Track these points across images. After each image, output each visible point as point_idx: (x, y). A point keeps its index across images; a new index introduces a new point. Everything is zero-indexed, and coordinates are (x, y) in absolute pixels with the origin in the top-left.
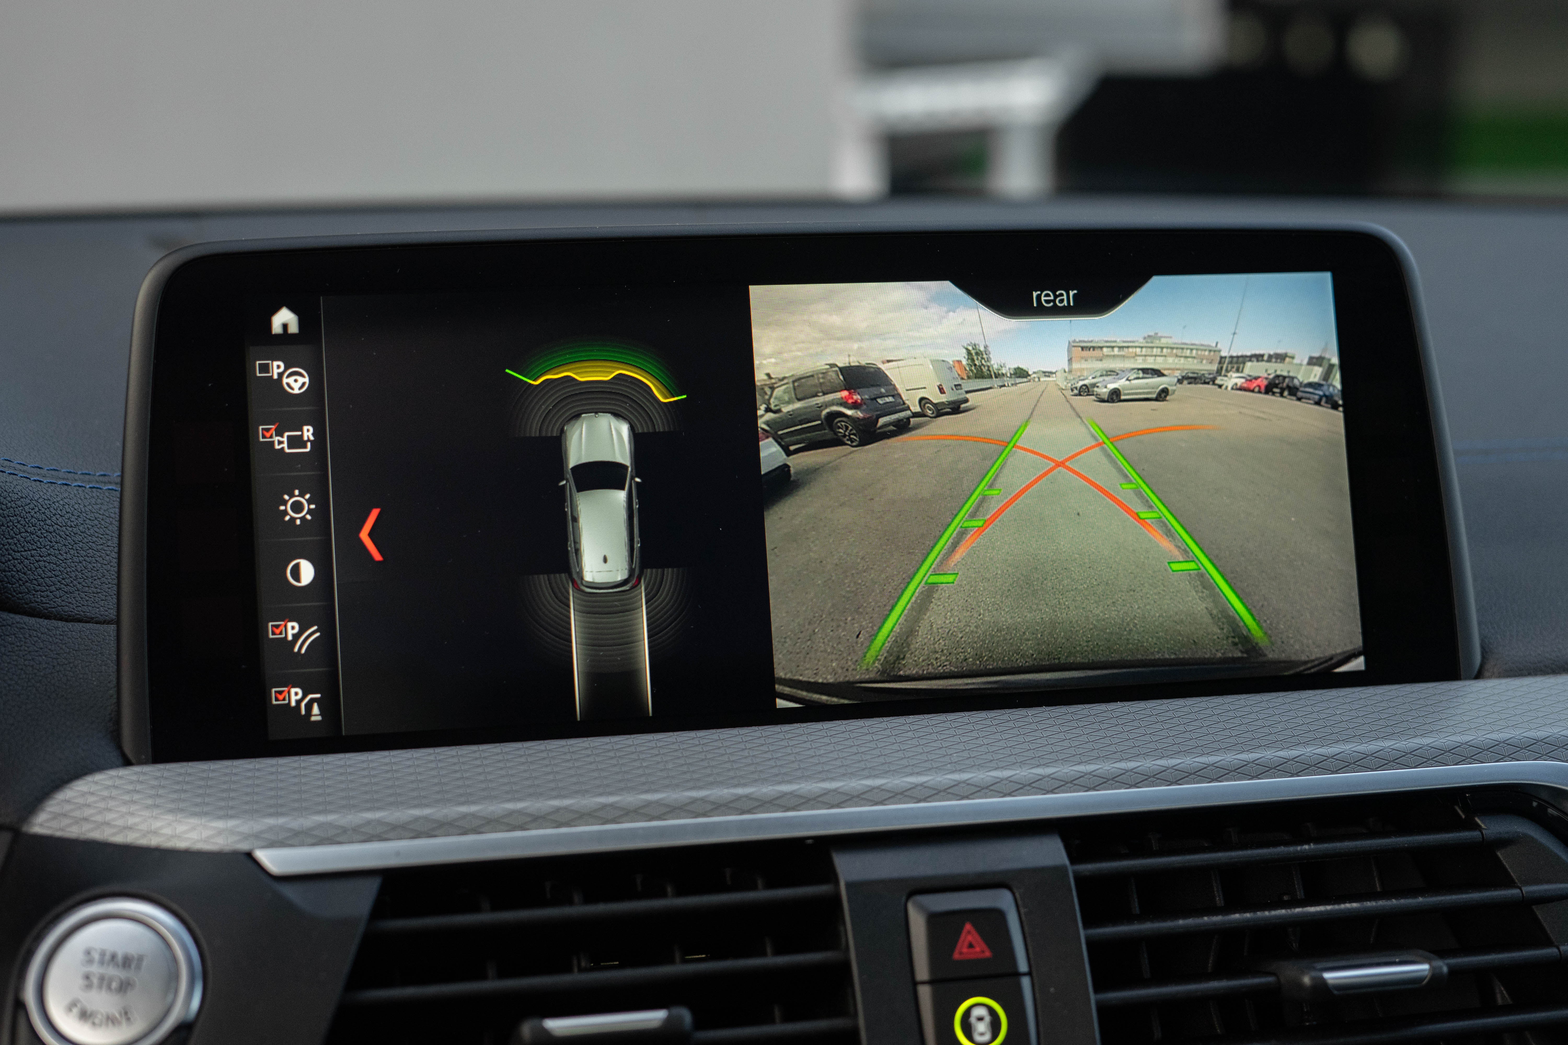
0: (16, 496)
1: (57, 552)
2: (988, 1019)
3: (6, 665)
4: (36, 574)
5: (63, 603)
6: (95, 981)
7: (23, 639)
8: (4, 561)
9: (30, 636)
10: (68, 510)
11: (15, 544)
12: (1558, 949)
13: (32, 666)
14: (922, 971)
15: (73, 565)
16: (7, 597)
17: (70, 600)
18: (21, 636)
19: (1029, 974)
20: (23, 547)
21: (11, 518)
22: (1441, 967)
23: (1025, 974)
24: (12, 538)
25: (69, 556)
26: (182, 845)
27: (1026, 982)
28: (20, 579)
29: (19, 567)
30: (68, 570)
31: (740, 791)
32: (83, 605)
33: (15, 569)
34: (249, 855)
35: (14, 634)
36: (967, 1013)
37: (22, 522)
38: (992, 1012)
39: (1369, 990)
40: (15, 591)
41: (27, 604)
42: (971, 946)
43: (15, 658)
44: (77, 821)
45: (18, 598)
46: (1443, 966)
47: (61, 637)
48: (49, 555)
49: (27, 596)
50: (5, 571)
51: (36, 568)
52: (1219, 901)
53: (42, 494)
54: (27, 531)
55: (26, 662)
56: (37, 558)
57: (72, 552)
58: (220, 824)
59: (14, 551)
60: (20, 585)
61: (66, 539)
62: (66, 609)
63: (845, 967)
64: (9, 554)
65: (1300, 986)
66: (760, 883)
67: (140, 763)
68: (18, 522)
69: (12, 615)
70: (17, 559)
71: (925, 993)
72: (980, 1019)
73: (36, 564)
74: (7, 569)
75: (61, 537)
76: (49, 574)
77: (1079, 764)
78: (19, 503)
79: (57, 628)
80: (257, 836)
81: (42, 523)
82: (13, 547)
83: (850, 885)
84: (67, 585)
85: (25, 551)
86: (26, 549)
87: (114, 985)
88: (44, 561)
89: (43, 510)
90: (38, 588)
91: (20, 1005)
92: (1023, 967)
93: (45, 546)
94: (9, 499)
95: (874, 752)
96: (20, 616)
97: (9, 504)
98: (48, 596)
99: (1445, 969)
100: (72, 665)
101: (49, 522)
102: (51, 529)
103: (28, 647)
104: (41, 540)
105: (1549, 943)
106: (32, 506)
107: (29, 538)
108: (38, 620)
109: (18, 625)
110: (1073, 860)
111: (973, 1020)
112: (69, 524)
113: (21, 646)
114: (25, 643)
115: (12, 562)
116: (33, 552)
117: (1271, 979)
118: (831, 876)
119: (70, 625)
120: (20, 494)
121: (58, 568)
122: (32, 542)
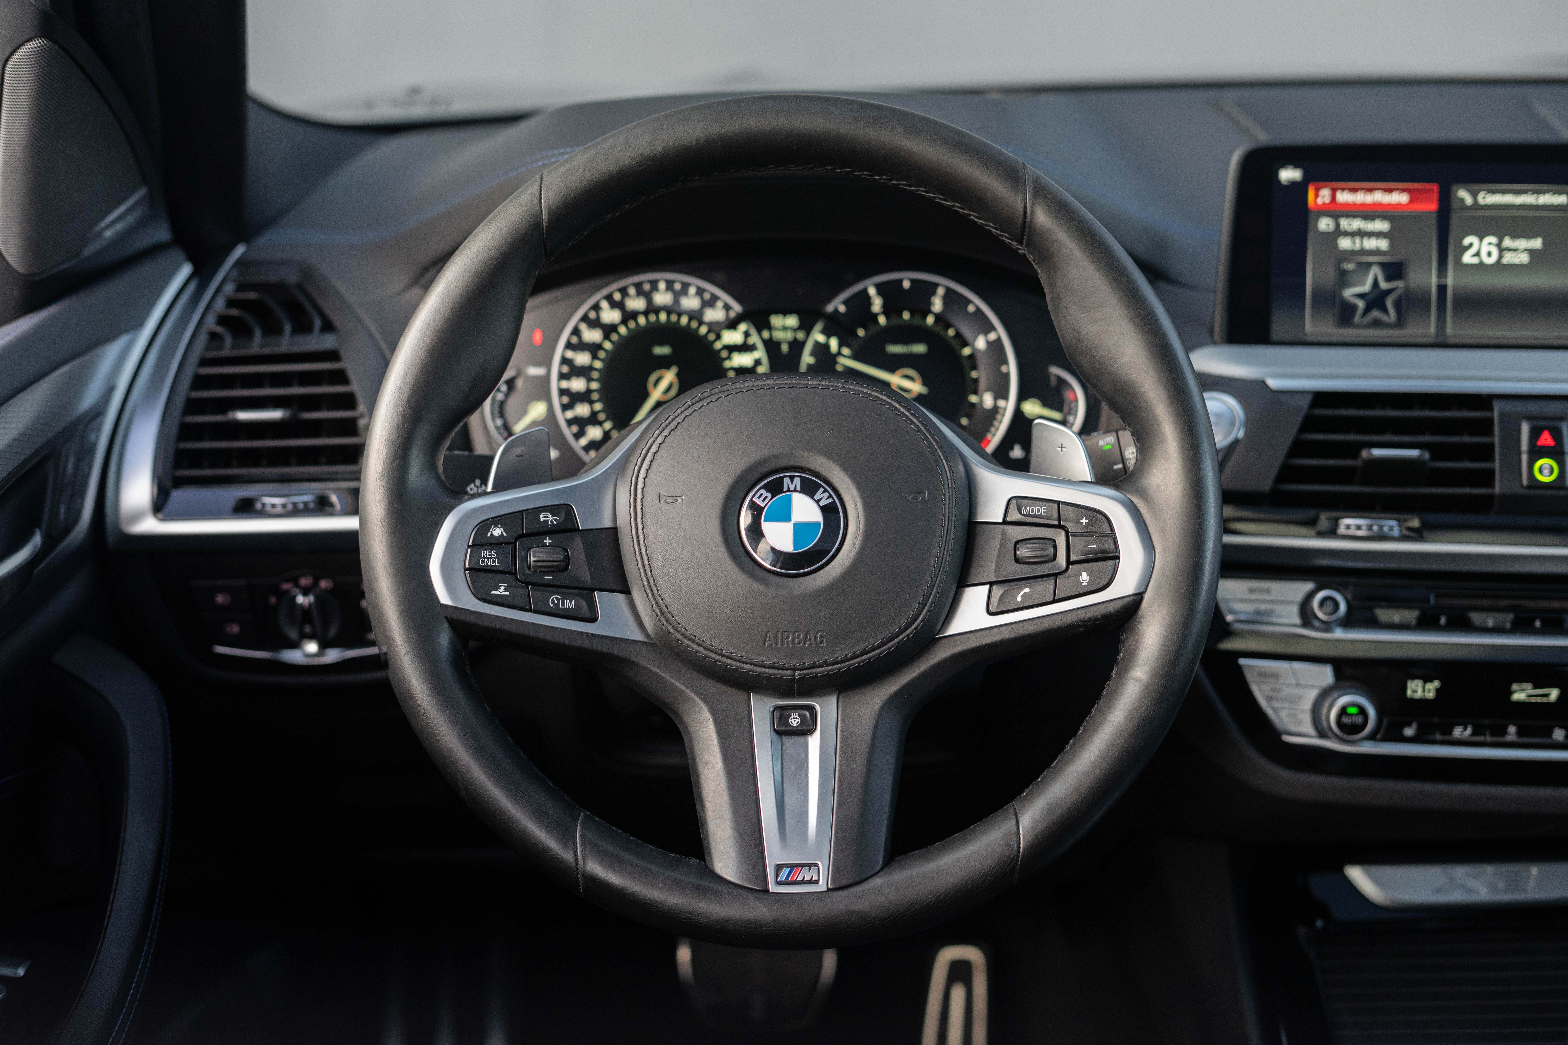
2: (1549, 469)
14: (1524, 448)
34: (1264, 381)
36: (1540, 466)
38: (1551, 466)
42: (1547, 440)
58: (1253, 369)
63: (1493, 444)
67: (1222, 344)
71: (1524, 456)
72: (1546, 469)
80: (1264, 375)
83: (1498, 414)
96: (1178, 286)
111: (1543, 469)
118: (1491, 409)
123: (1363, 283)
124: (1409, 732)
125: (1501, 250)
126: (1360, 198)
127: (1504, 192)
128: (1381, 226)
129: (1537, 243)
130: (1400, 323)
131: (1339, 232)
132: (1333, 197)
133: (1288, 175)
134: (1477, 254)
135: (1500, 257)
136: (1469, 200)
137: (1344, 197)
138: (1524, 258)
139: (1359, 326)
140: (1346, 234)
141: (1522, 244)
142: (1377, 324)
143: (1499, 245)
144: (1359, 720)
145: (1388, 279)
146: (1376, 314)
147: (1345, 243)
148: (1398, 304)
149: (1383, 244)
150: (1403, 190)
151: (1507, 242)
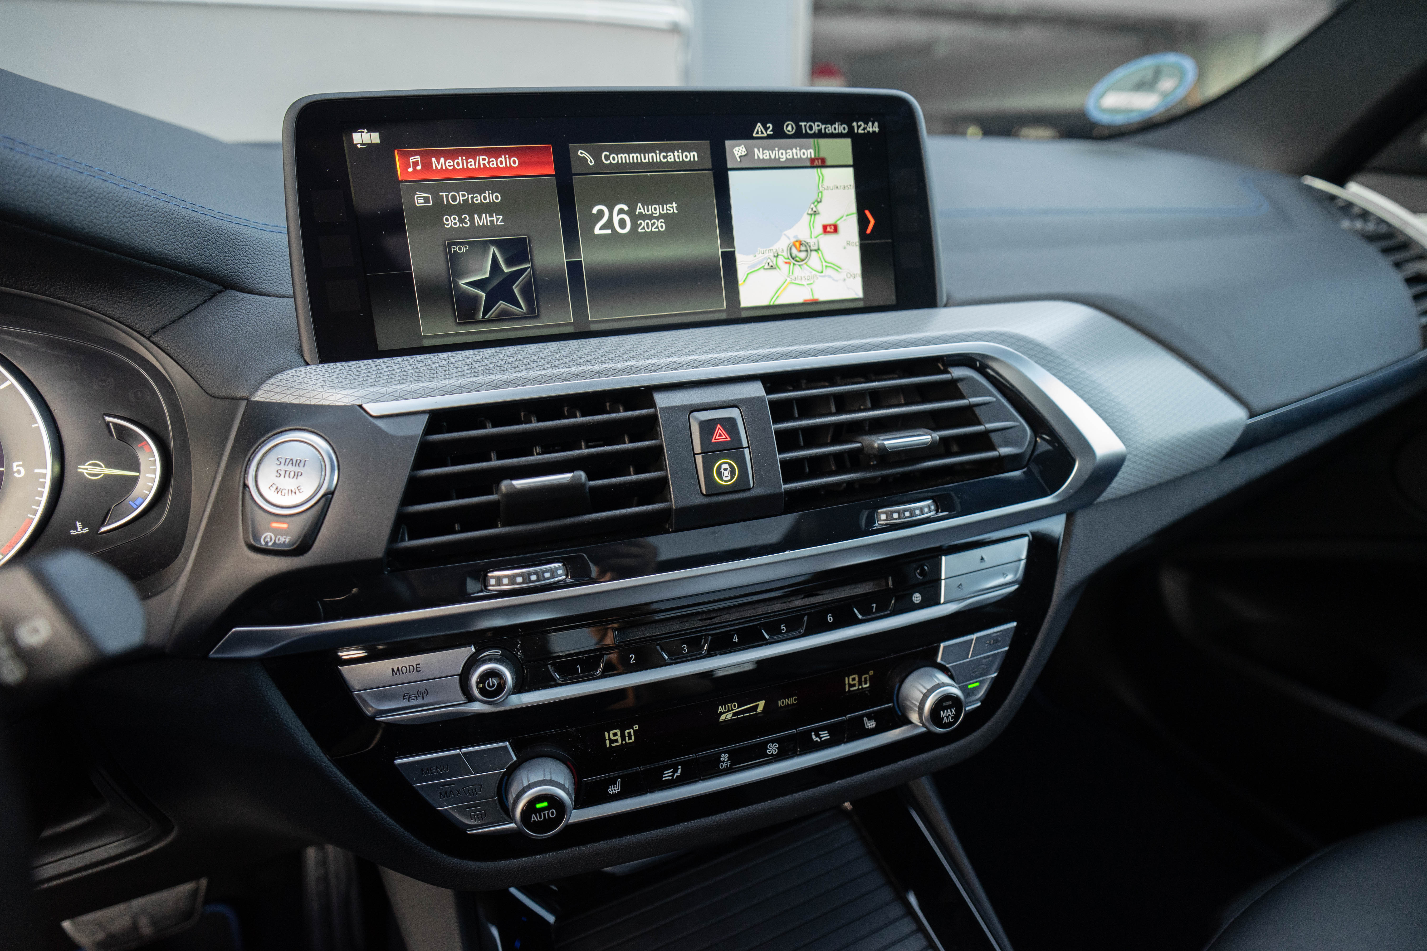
0: (247, 236)
1: (274, 264)
2: (729, 469)
3: (246, 319)
4: (261, 274)
5: (278, 289)
6: (283, 473)
7: (256, 307)
8: (241, 268)
9: (260, 305)
10: (280, 244)
11: (248, 260)
12: (984, 426)
13: (260, 319)
14: (698, 449)
15: (283, 270)
16: (246, 286)
17: (282, 287)
18: (254, 305)
19: (748, 447)
20: (253, 261)
21: (244, 247)
22: (936, 437)
23: (746, 448)
24: (246, 257)
25: (281, 266)
26: (326, 403)
27: (746, 451)
28: (252, 277)
29: (252, 271)
30: (281, 273)
31: (607, 366)
32: (289, 290)
33: (248, 272)
34: (360, 406)
35: (251, 304)
36: (719, 467)
37: (251, 249)
38: (731, 466)
39: (904, 448)
40: (250, 283)
41: (258, 289)
42: (720, 435)
43: (251, 316)
44: (276, 393)
45: (252, 287)
46: (937, 435)
47: (276, 305)
48: (269, 265)
49: (257, 286)
50: (242, 273)
51: (262, 272)
52: (833, 410)
53: (264, 236)
54: (255, 254)
55: (257, 318)
56: (262, 267)
57: (283, 264)
58: (345, 392)
59: (247, 263)
60: (253, 280)
61: (279, 258)
62: (280, 291)
63: (661, 447)
64: (244, 265)
65: (873, 448)
66: (621, 409)
67: (313, 364)
68: (249, 249)
69: (249, 295)
70: (250, 267)
71: (699, 459)
72: (726, 469)
73: (262, 270)
74: (243, 272)
75: (276, 257)
76: (270, 275)
77: (769, 348)
78: (249, 239)
79: (274, 301)
80: (364, 397)
81: (264, 250)
82: (246, 261)
83: (662, 409)
84: (280, 280)
85: (254, 263)
86: (255, 262)
87: (292, 474)
88: (267, 269)
89: (265, 244)
90: (263, 282)
91: (245, 486)
92: (745, 444)
93: (266, 261)
94: (242, 237)
95: (673, 346)
96: (254, 295)
97: (242, 240)
98: (269, 285)
99: (938, 438)
100: (281, 318)
101: (268, 249)
102: (270, 253)
103: (258, 310)
104: (264, 258)
105: (979, 423)
106: (257, 241)
107: (256, 257)
108: (264, 297)
109: (253, 300)
110: (768, 393)
111: (722, 470)
112: (281, 251)
113: (255, 310)
114: (257, 308)
115: (247, 268)
116: (259, 264)
117: (859, 445)
118: (652, 404)
119: (281, 299)
120: (249, 235)
121: (275, 272)
122: (258, 259)
123: (481, 270)
124: (613, 790)
125: (635, 218)
126: (460, 163)
127: (629, 151)
128: (491, 197)
129: (672, 208)
130: (533, 313)
131: (441, 209)
132: (427, 165)
133: (362, 138)
134: (609, 224)
135: (635, 226)
136: (591, 162)
137: (439, 164)
138: (661, 225)
139: (483, 322)
140: (451, 210)
141: (656, 210)
142: (505, 316)
143: (631, 213)
144: (553, 813)
145: (509, 263)
146: (502, 305)
147: (451, 222)
148: (526, 291)
149: (498, 220)
150: (511, 153)
151: (640, 209)
